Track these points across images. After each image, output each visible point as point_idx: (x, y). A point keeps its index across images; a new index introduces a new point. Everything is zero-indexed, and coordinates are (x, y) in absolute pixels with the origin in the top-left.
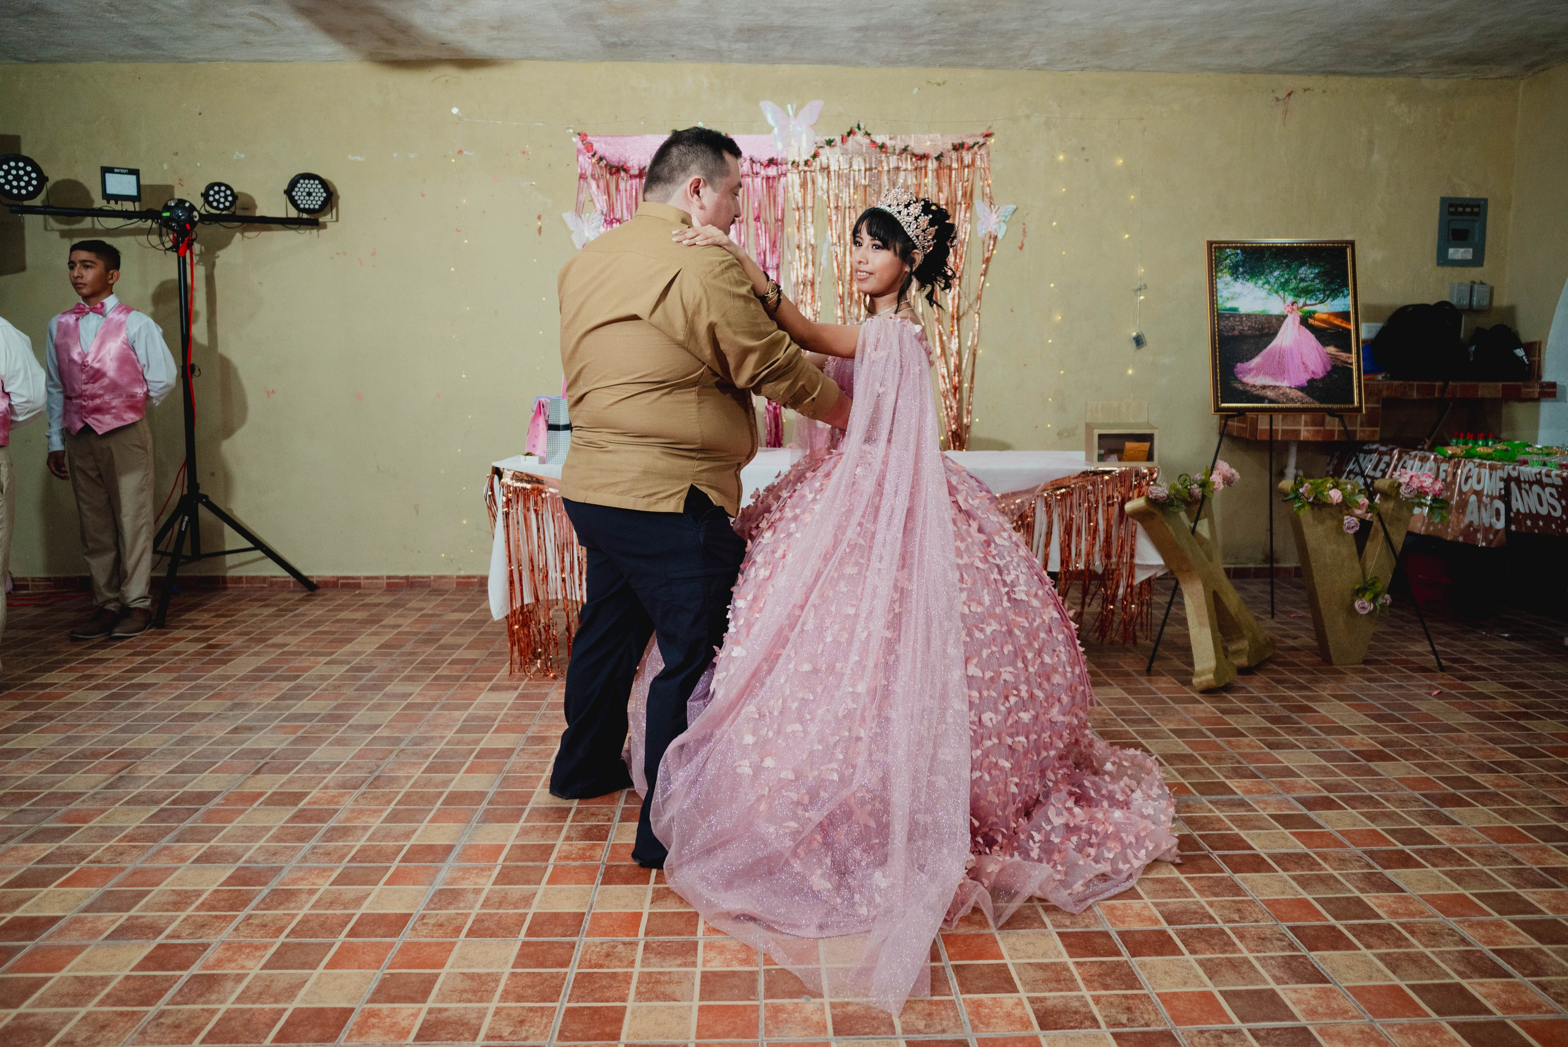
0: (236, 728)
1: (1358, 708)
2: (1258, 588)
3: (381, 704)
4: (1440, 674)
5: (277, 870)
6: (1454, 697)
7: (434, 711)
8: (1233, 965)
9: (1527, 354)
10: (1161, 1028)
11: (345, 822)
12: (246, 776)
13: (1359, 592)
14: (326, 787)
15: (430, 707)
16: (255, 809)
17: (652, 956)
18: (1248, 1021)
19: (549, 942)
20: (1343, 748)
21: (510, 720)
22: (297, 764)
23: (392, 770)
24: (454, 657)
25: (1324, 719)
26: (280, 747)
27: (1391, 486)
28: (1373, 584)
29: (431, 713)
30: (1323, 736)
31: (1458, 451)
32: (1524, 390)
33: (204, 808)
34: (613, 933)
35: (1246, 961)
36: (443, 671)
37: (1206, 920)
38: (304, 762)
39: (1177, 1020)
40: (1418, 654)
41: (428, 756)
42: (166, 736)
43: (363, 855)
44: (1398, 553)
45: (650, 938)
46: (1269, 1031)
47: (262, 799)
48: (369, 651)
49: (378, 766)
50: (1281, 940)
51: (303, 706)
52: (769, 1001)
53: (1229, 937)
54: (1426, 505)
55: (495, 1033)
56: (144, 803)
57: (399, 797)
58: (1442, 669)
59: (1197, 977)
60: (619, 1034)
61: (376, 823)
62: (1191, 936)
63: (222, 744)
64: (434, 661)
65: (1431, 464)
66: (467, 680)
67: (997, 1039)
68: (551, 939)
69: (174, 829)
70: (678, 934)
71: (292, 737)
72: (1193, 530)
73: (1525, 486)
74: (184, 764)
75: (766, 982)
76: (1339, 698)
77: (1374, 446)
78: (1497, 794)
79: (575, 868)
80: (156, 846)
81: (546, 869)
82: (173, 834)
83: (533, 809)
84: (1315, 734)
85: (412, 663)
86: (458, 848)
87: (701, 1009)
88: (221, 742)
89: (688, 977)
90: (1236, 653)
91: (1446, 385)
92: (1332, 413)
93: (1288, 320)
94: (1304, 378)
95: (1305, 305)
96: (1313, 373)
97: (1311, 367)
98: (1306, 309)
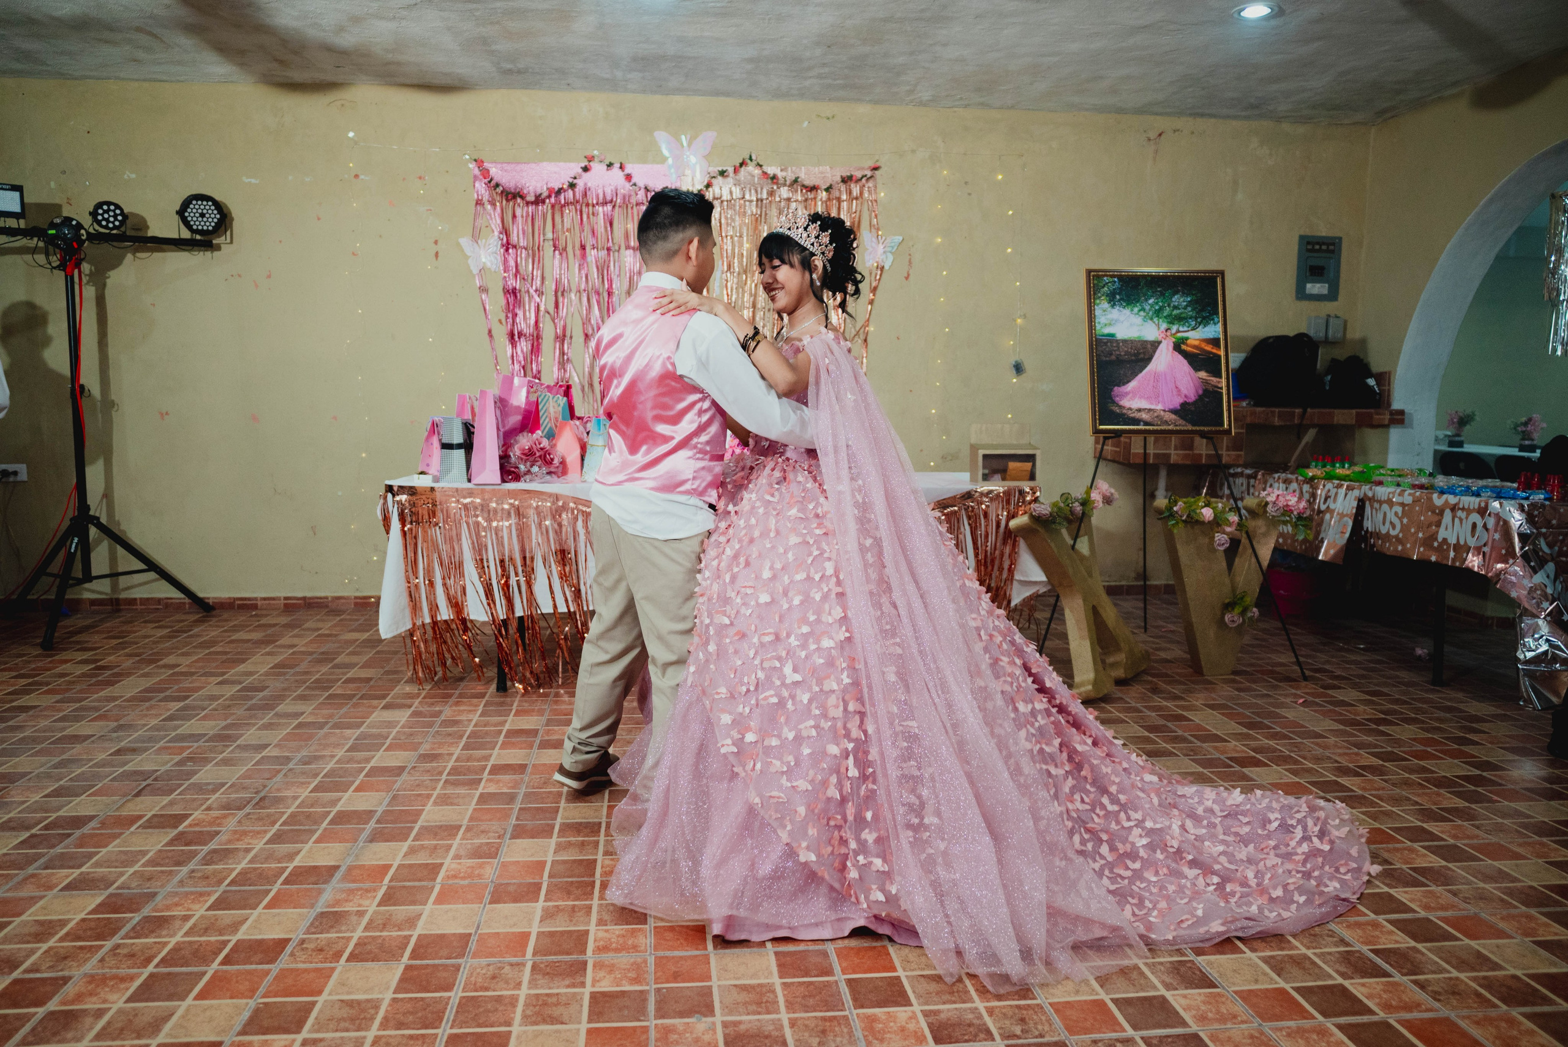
0: (119, 750)
1: (1230, 716)
2: (1133, 605)
3: (272, 724)
4: (1305, 684)
5: (151, 896)
6: (1317, 704)
7: (326, 730)
9: (1378, 384)
10: (1053, 1039)
11: (226, 844)
12: (125, 799)
13: (1228, 607)
14: (209, 809)
15: (322, 725)
16: (132, 833)
17: (541, 976)
18: (1140, 1029)
19: (433, 965)
20: (1217, 755)
21: (403, 738)
22: (180, 786)
23: (278, 790)
24: (347, 676)
25: (1199, 728)
26: (163, 769)
27: (1259, 505)
28: (1242, 599)
29: (322, 732)
30: (1199, 744)
31: (1318, 472)
32: (1376, 417)
33: (78, 833)
34: (501, 953)
36: (336, 689)
38: (187, 783)
40: (1283, 665)
41: (317, 775)
42: (43, 759)
43: (243, 878)
44: (1265, 570)
45: (538, 959)
47: (140, 822)
48: (262, 671)
49: (265, 786)
51: (191, 726)
52: (659, 1022)
54: (1291, 522)
56: (13, 829)
57: (284, 818)
58: (1305, 678)
61: (259, 845)
63: (100, 766)
64: (328, 681)
65: (1294, 485)
66: (361, 698)
68: (436, 962)
69: (43, 855)
70: (568, 954)
71: (177, 758)
72: (1073, 547)
73: (1376, 505)
74: (61, 788)
75: (656, 1001)
76: (1212, 707)
77: (1239, 470)
78: (1364, 797)
79: (463, 887)
80: (22, 874)
81: (433, 888)
82: (42, 860)
83: (422, 827)
84: (1191, 742)
85: (305, 682)
86: (343, 869)
87: (590, 1032)
88: (103, 764)
89: (577, 998)
90: (1114, 665)
91: (1305, 412)
92: (1202, 435)
93: (1162, 346)
94: (1176, 402)
95: (1178, 331)
96: (1186, 396)
97: (1184, 391)
98: (1179, 335)
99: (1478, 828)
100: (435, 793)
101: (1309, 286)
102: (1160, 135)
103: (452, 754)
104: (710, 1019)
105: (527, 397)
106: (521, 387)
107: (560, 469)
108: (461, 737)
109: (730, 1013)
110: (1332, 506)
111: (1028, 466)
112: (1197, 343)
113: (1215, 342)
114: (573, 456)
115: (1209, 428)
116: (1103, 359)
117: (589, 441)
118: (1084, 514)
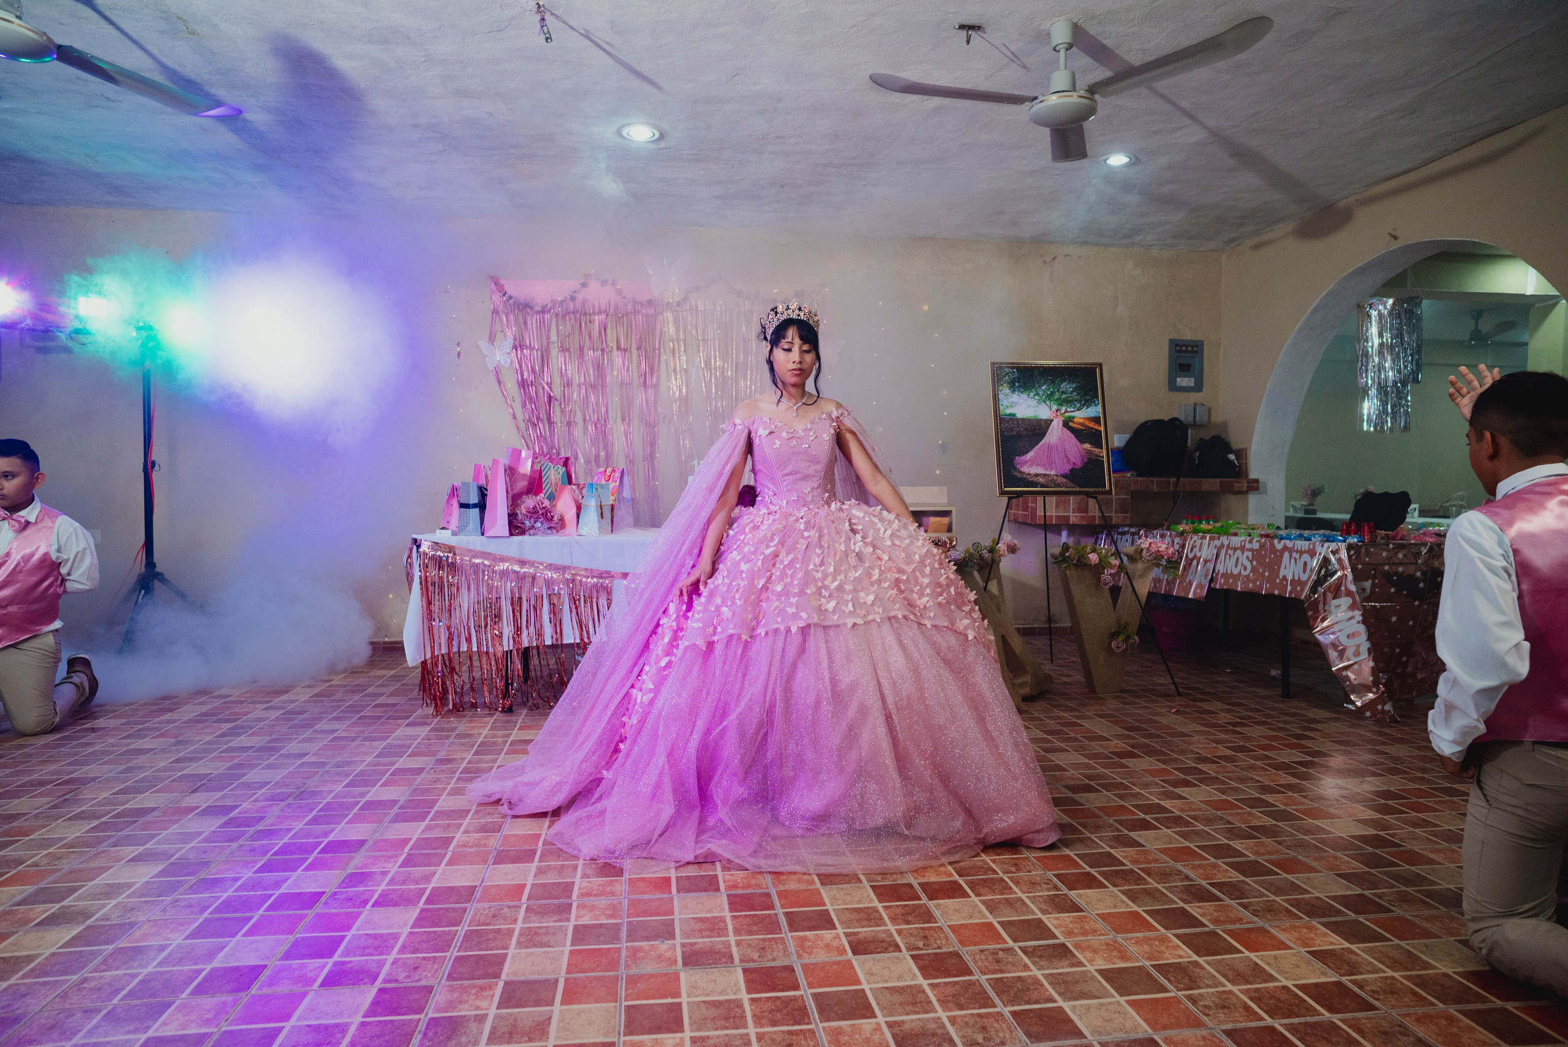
0: (178, 759)
1: (1116, 723)
3: (311, 738)
4: (1178, 698)
5: (207, 864)
6: (1188, 713)
7: (357, 742)
8: (1010, 903)
9: (1237, 458)
10: (951, 949)
11: (271, 825)
12: (183, 795)
13: (1114, 635)
14: (256, 801)
15: (353, 739)
16: (189, 819)
17: (533, 915)
18: (1019, 942)
19: (444, 909)
20: (1102, 751)
21: (423, 747)
22: (231, 784)
23: (316, 786)
24: (377, 702)
25: (1088, 731)
26: (216, 772)
27: (1136, 551)
28: (1125, 628)
29: (353, 744)
30: (1087, 742)
31: (1187, 528)
32: (1236, 485)
33: (142, 820)
34: (501, 899)
35: (1020, 900)
36: (367, 712)
37: (990, 873)
38: (237, 783)
39: (963, 943)
40: (1162, 685)
41: (349, 775)
42: (111, 767)
43: (283, 850)
44: (1143, 604)
45: (531, 902)
46: (1035, 948)
47: (196, 812)
48: (303, 700)
49: (305, 784)
50: (1048, 884)
51: (242, 741)
52: (629, 944)
53: (1007, 883)
54: (1162, 565)
55: (391, 978)
56: (85, 818)
57: (321, 806)
58: (1179, 694)
59: (980, 912)
60: (500, 974)
61: (299, 826)
62: (978, 884)
63: (163, 771)
64: (360, 705)
65: (1168, 539)
66: (387, 719)
67: (817, 964)
68: (446, 906)
69: (113, 836)
70: (556, 898)
71: (228, 764)
73: (1230, 552)
74: (127, 788)
75: (628, 930)
76: (1101, 716)
77: (1126, 529)
78: (1217, 778)
79: (471, 853)
80: (94, 851)
81: (445, 854)
82: (111, 841)
83: (437, 812)
84: (1081, 741)
85: (339, 708)
86: (370, 843)
87: (572, 952)
88: (164, 769)
89: (564, 930)
90: (1021, 685)
91: (1178, 481)
92: (1089, 495)
93: (1054, 423)
94: (1067, 468)
95: (1066, 412)
96: (1074, 464)
97: (1073, 460)
98: (1067, 414)
99: (1305, 797)
100: (449, 787)
101: (1178, 380)
102: (1054, 259)
103: (465, 759)
104: (671, 942)
105: (532, 466)
106: (527, 458)
107: (559, 525)
108: (473, 746)
109: (688, 937)
110: (1198, 555)
111: (946, 520)
112: (1082, 421)
113: (1096, 420)
114: (570, 514)
115: (1093, 489)
116: (1006, 434)
117: (584, 502)
118: (993, 561)
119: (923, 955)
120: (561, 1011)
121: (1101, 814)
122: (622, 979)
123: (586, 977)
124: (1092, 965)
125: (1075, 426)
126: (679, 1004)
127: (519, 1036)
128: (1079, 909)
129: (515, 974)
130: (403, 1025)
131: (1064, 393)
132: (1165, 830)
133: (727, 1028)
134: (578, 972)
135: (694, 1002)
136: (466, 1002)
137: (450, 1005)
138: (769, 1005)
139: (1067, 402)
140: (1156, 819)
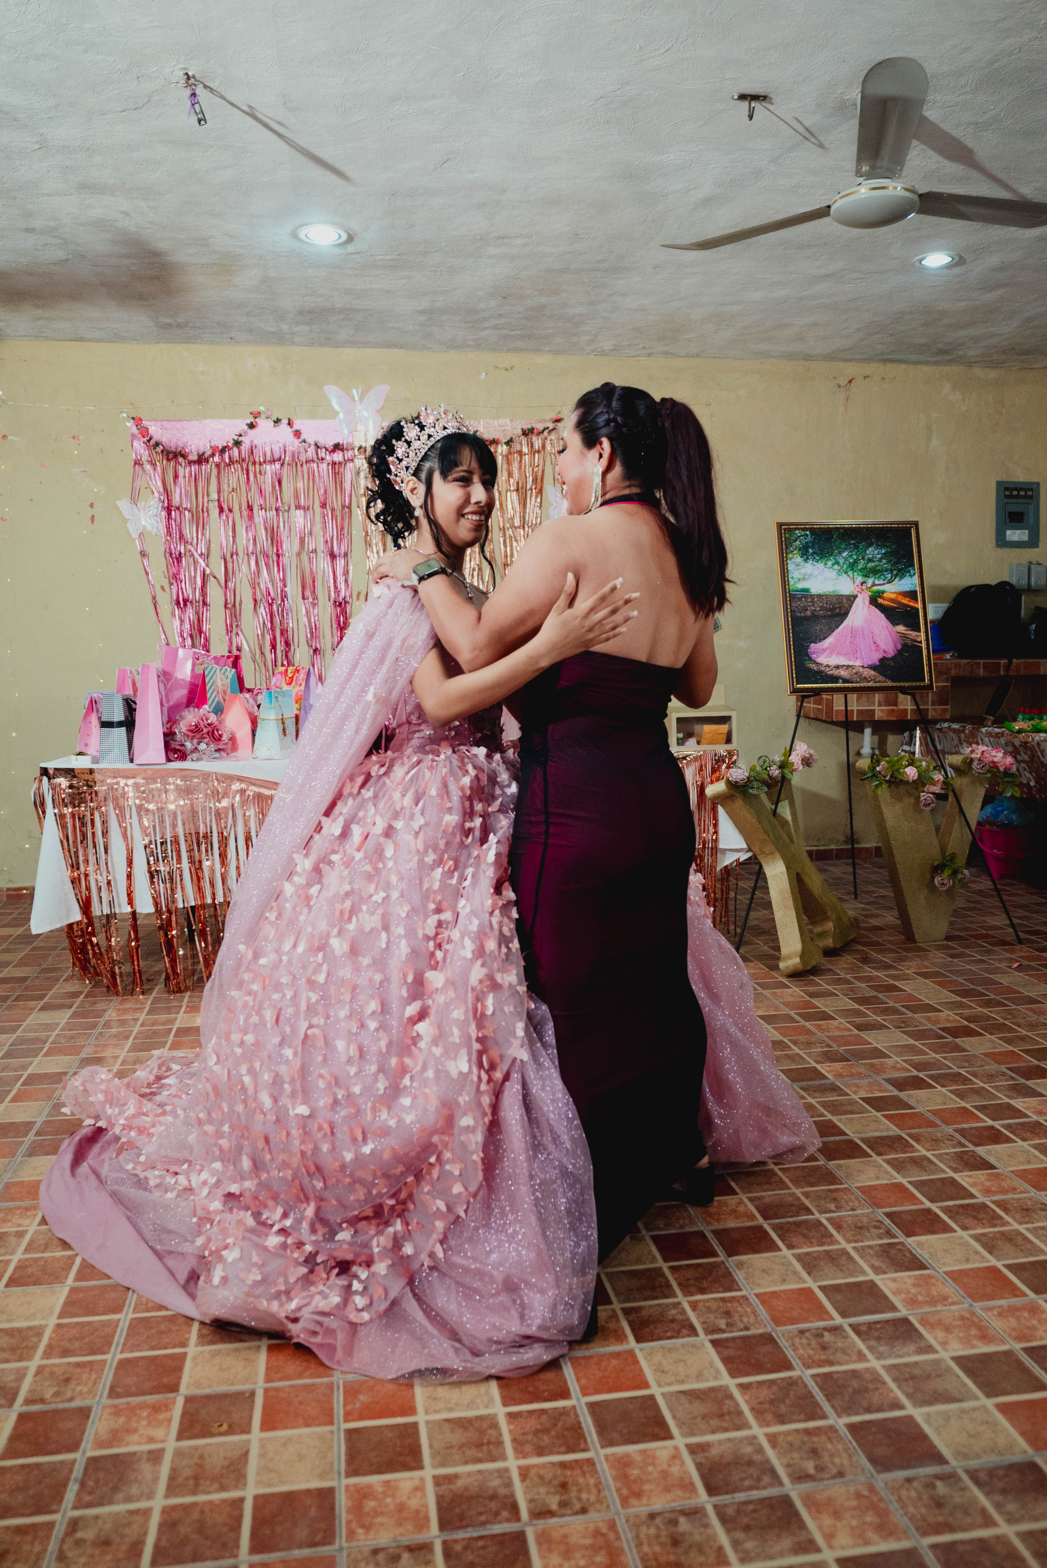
1: (942, 984)
2: (841, 869)
4: (1020, 946)
6: (1032, 968)
8: (832, 1258)
10: (762, 1331)
13: (937, 869)
18: (849, 1316)
20: (929, 1025)
21: (63, 1040)
25: (911, 997)
27: (964, 761)
28: (953, 860)
30: (911, 1014)
31: (1025, 725)
35: (844, 1252)
37: (803, 1212)
39: (777, 1321)
40: (998, 927)
46: (870, 1324)
50: (878, 1227)
53: (826, 1228)
55: (36, 1396)
58: (1020, 941)
59: (795, 1273)
60: (178, 1384)
62: (789, 1230)
66: (15, 999)
67: (591, 1357)
72: (774, 812)
76: (924, 975)
84: (903, 1014)
90: (822, 935)
91: (1010, 662)
92: (904, 691)
93: (858, 600)
94: (875, 658)
95: (874, 585)
96: (885, 652)
97: (883, 646)
98: (875, 588)
101: (1009, 532)
102: (850, 381)
105: (193, 670)
106: (185, 659)
107: (229, 746)
111: (724, 728)
112: (893, 596)
113: (912, 595)
114: (243, 731)
115: (910, 684)
116: (798, 614)
117: (262, 714)
118: (784, 778)
119: (727, 1340)
120: (261, 1440)
121: (938, 1122)
122: (338, 1388)
123: (291, 1386)
124: (946, 1350)
125: (886, 602)
126: (415, 1425)
127: (208, 1483)
128: (922, 1266)
129: (198, 1384)
130: (54, 1470)
131: (870, 560)
132: (1020, 1143)
133: (480, 1461)
134: (281, 1379)
135: (434, 1422)
136: (135, 1431)
137: (115, 1437)
138: (532, 1424)
139: (875, 572)
140: (1008, 1127)
